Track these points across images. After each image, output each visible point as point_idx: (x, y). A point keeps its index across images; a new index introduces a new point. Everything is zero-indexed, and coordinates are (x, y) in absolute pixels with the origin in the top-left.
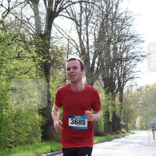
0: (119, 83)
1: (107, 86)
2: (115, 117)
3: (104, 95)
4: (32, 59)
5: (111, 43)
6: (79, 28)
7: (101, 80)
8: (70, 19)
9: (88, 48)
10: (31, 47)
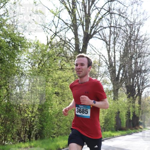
0: (139, 90)
1: (129, 92)
2: (134, 116)
3: (126, 98)
4: (72, 71)
5: (133, 59)
6: (108, 47)
7: (124, 87)
8: (101, 40)
9: (115, 62)
10: (71, 61)
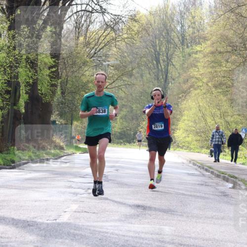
3: (6, 31)
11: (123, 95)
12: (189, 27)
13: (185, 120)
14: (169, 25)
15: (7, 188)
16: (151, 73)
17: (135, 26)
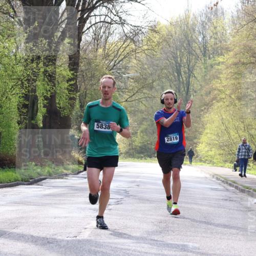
11: (143, 108)
12: (211, 37)
13: (207, 133)
14: (190, 35)
15: (25, 204)
16: (172, 85)
17: (155, 37)
